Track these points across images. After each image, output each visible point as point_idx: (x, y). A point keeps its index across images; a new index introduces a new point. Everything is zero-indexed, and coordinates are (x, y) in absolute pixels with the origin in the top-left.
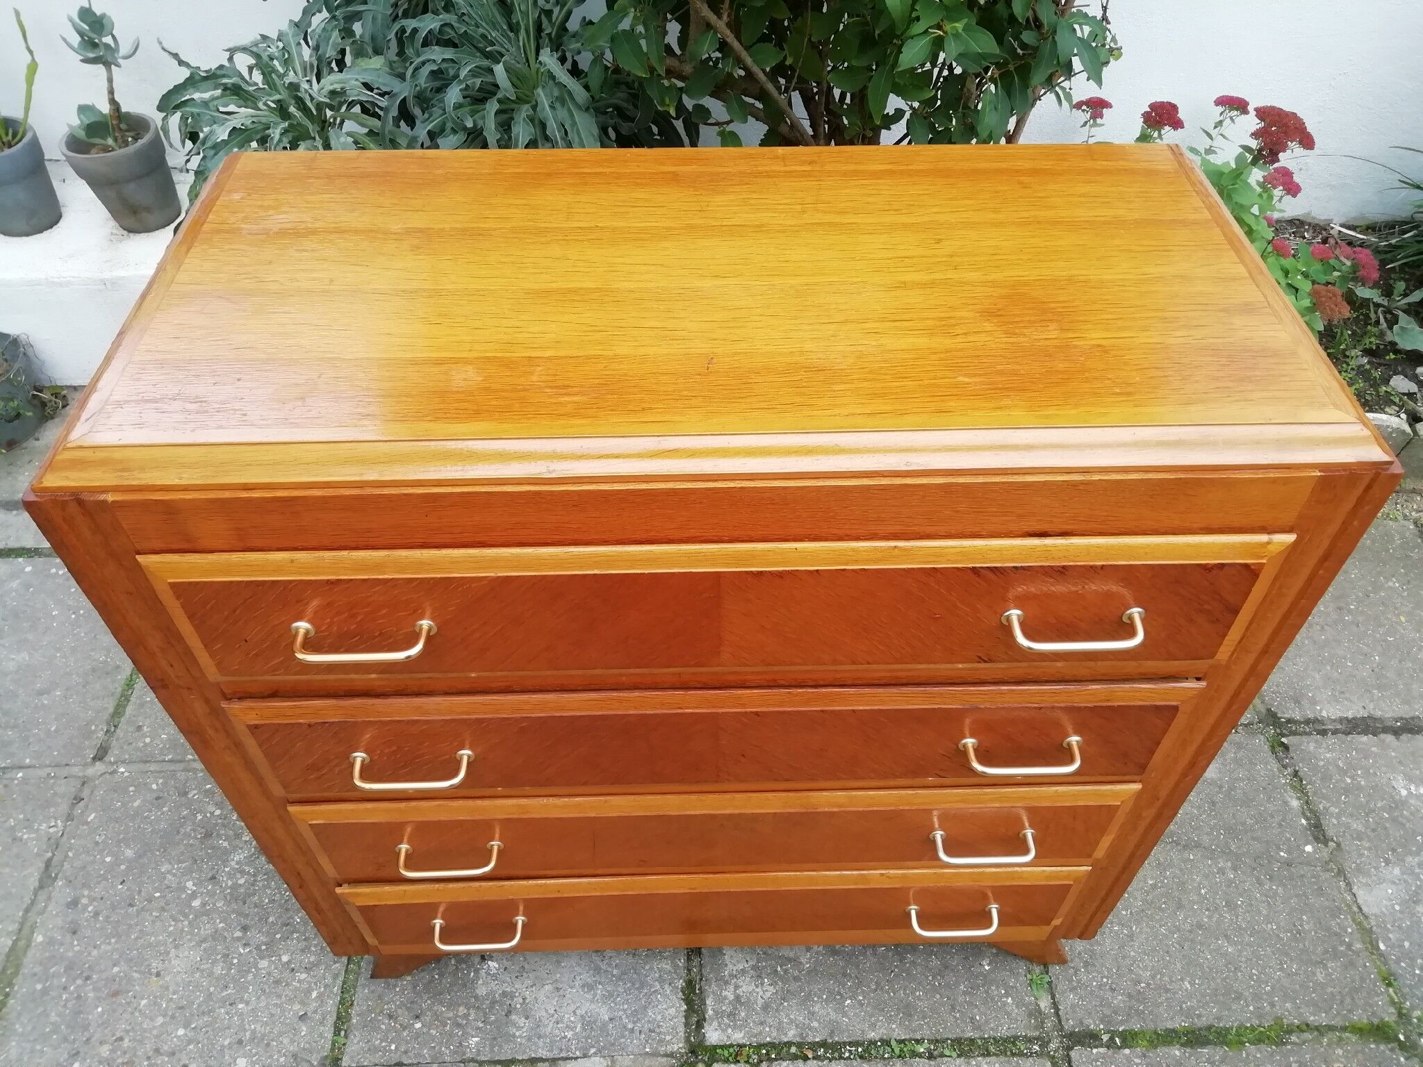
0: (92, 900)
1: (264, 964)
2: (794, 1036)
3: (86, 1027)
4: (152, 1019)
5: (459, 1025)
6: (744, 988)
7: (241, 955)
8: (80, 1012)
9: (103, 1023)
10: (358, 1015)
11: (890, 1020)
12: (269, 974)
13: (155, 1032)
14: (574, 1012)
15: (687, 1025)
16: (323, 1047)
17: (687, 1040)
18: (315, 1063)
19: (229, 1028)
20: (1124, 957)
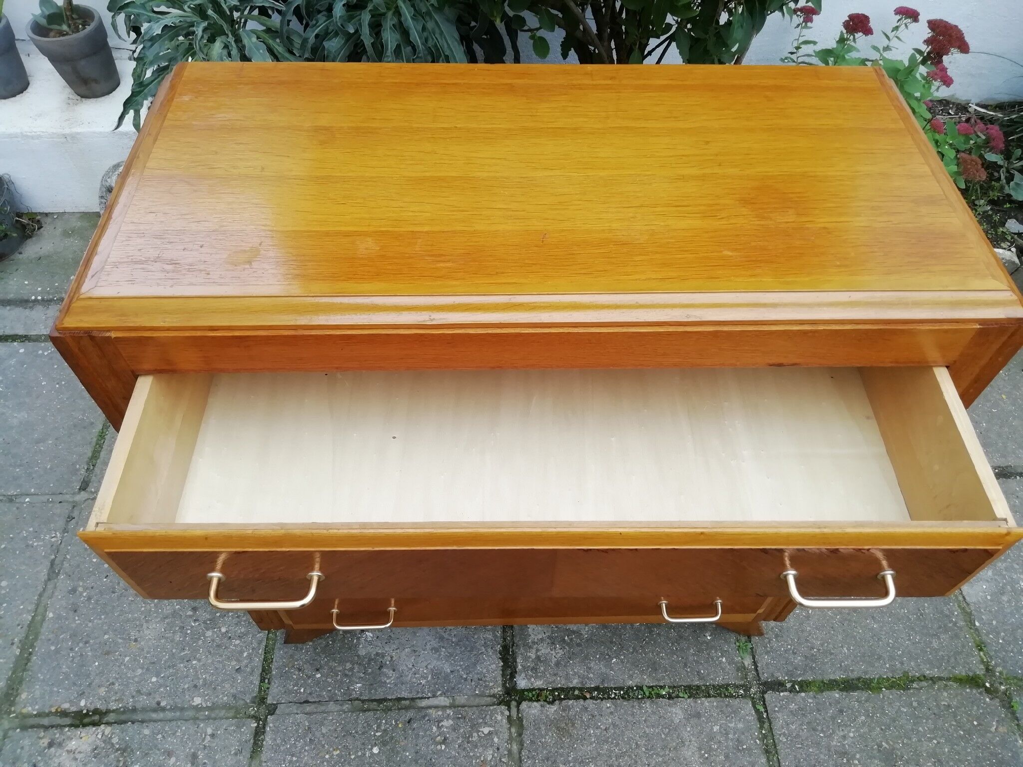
0: (85, 589)
1: (209, 633)
2: (577, 683)
3: (88, 676)
4: (133, 671)
5: (346, 675)
6: (543, 651)
7: (192, 627)
8: (83, 666)
9: (100, 673)
10: (277, 669)
11: (642, 672)
12: (213, 641)
13: (136, 679)
14: (426, 667)
15: (503, 675)
16: (253, 691)
17: (504, 685)
18: (248, 701)
19: (187, 677)
20: (803, 631)
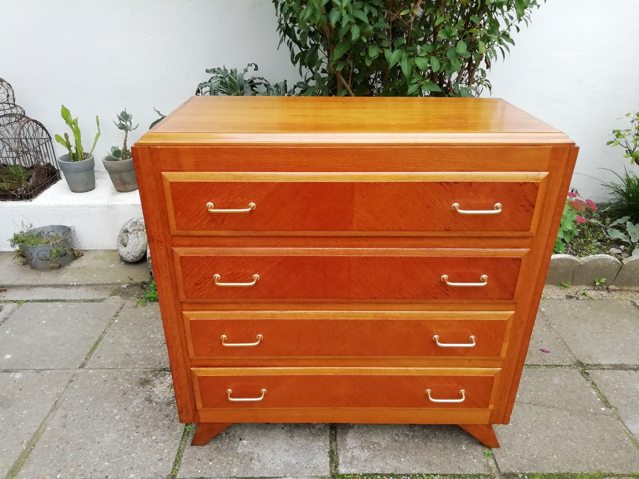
0: (73, 415)
1: (145, 440)
2: (379, 471)
3: (65, 462)
4: (94, 459)
5: (229, 464)
6: (356, 453)
7: (135, 436)
8: (63, 455)
9: (72, 460)
10: (185, 459)
11: (422, 466)
12: (147, 443)
13: (95, 463)
14: (280, 460)
15: (330, 466)
16: (168, 471)
17: (331, 471)
18: (164, 477)
19: (128, 463)
20: (525, 446)
